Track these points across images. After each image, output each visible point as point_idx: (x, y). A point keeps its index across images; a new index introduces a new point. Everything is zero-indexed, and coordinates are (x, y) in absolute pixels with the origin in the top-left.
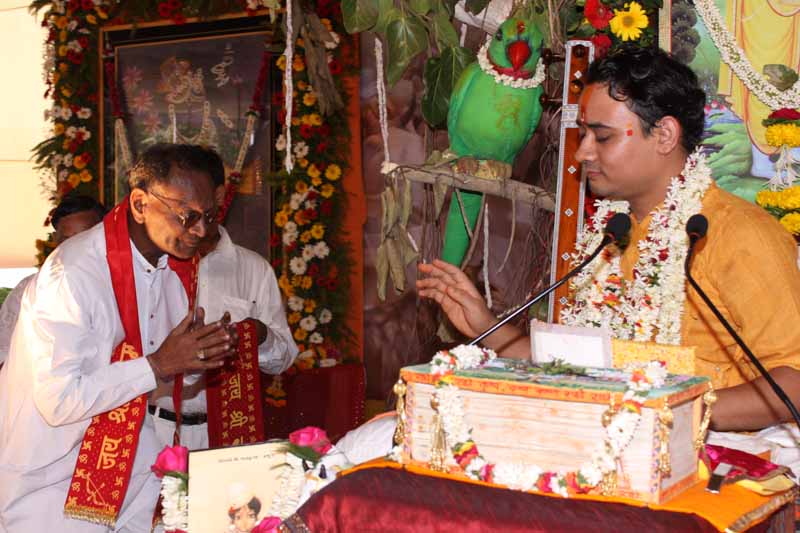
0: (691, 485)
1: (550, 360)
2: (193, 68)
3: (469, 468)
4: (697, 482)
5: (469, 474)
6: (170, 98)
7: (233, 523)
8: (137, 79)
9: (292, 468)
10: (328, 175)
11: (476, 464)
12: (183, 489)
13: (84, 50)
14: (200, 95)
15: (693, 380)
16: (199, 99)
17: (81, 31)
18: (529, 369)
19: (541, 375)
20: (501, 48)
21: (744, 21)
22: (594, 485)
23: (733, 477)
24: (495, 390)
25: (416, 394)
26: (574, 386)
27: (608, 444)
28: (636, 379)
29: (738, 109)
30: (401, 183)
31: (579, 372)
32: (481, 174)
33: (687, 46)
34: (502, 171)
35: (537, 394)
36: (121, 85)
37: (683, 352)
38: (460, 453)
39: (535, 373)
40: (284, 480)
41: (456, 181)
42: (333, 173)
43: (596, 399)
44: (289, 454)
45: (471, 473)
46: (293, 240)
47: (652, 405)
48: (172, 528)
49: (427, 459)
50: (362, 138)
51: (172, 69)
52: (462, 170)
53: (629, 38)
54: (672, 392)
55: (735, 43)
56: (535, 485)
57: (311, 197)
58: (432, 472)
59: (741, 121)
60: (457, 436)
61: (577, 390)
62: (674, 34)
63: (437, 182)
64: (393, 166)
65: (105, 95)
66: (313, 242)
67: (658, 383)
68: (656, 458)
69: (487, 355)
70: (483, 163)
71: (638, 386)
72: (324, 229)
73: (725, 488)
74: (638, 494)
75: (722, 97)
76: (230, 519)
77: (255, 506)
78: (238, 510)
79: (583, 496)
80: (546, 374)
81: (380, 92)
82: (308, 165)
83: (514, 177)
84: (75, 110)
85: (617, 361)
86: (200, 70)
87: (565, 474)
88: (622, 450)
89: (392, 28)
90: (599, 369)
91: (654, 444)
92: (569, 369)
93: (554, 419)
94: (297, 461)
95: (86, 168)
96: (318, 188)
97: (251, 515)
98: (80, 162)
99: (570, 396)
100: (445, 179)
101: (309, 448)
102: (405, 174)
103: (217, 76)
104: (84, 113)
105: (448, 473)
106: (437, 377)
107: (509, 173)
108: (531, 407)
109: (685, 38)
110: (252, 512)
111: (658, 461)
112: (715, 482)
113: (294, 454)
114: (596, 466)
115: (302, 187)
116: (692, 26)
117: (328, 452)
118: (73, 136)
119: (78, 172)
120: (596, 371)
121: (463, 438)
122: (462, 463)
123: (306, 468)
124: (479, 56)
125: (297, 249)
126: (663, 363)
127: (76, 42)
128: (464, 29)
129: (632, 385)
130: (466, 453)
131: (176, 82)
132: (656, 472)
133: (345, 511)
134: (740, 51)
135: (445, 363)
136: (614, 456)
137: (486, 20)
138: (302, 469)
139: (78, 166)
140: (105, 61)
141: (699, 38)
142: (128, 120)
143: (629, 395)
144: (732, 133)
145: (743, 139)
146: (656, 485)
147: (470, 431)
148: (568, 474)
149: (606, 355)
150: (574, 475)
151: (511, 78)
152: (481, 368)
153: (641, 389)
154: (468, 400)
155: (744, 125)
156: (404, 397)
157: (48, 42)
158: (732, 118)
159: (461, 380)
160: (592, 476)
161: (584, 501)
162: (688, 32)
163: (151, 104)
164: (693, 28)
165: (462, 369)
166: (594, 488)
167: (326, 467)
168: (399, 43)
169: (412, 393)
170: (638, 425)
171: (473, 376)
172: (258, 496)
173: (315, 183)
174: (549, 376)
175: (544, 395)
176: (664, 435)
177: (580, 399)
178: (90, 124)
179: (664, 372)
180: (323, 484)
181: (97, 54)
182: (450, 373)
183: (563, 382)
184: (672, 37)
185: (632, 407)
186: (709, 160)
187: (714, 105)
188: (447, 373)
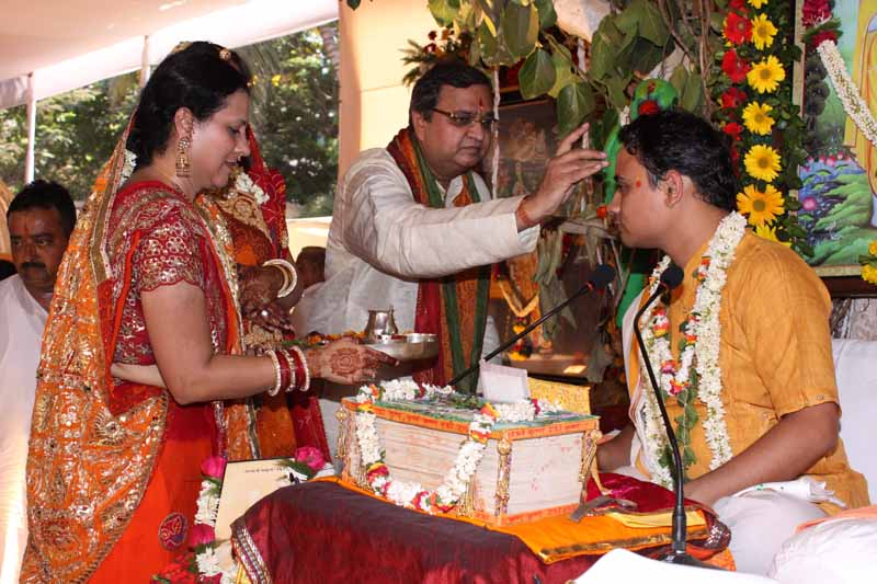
3: (374, 485)
5: (375, 491)
6: (517, 156)
11: (379, 481)
12: (216, 492)
14: (542, 152)
16: (541, 157)
21: (870, 71)
28: (483, 412)
29: (861, 160)
33: (818, 99)
37: (578, 393)
38: (370, 472)
43: (460, 430)
47: (497, 437)
48: (200, 523)
51: (520, 130)
53: (766, 91)
55: (856, 95)
56: (412, 502)
59: (865, 171)
62: (806, 87)
63: (587, 233)
68: (497, 485)
69: (422, 388)
75: (848, 148)
79: (446, 515)
86: (544, 130)
91: (498, 472)
99: (444, 426)
100: (596, 231)
106: (359, 405)
108: (422, 435)
109: (815, 91)
111: (498, 488)
114: (448, 488)
116: (823, 78)
121: (375, 459)
122: (370, 480)
129: (477, 418)
130: (373, 472)
135: (367, 394)
141: (829, 90)
143: (474, 426)
144: (855, 183)
145: (865, 190)
146: (499, 509)
147: (382, 453)
148: (432, 493)
150: (436, 495)
153: (484, 423)
155: (866, 176)
158: (856, 169)
162: (819, 85)
163: (502, 163)
164: (824, 81)
165: (388, 401)
166: (452, 508)
170: (482, 454)
177: (450, 429)
182: (368, 402)
184: (805, 90)
185: (476, 437)
186: (833, 211)
187: (840, 157)
188: (365, 403)
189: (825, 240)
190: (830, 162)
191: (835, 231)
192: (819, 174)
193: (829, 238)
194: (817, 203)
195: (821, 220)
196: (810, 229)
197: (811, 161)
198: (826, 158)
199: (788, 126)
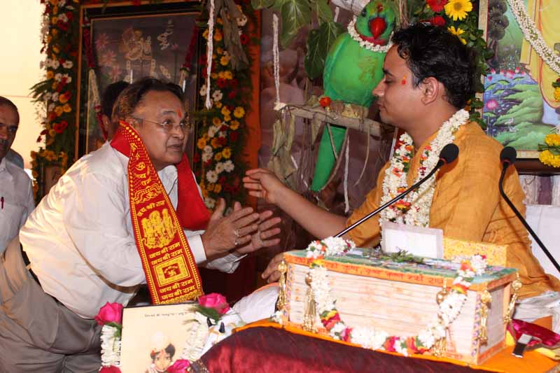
0: (500, 350)
1: (397, 251)
2: (145, 36)
3: (333, 330)
4: (504, 348)
5: (333, 335)
6: (128, 56)
7: (153, 362)
8: (106, 43)
9: (200, 324)
10: (236, 114)
11: (338, 328)
12: (117, 336)
13: (70, 20)
14: (149, 55)
15: (505, 270)
16: (147, 58)
17: (68, 7)
18: (380, 257)
19: (390, 262)
20: (365, 22)
21: (541, 10)
22: (428, 348)
23: (532, 345)
24: (354, 272)
25: (295, 273)
26: (416, 272)
27: (440, 317)
28: (464, 268)
30: (289, 117)
31: (419, 261)
32: (346, 113)
33: (499, 27)
34: (362, 112)
35: (387, 277)
36: (94, 45)
37: (497, 249)
38: (327, 319)
39: (385, 260)
40: (193, 333)
41: (328, 118)
42: (239, 113)
43: (431, 283)
44: (198, 313)
45: (334, 334)
46: (210, 158)
47: (475, 289)
48: (108, 365)
49: (301, 322)
50: (261, 90)
51: (131, 36)
52: (332, 110)
53: (458, 19)
54: (491, 279)
55: (535, 26)
56: (383, 346)
57: (223, 129)
58: (304, 332)
59: (536, 83)
60: (325, 305)
61: (418, 274)
62: (489, 18)
63: (314, 118)
64: (283, 105)
65: (83, 53)
66: (223, 160)
67: (480, 272)
68: (476, 329)
69: (349, 245)
70: (348, 106)
71: (466, 273)
72: (231, 152)
73: (526, 353)
74: (462, 356)
75: (523, 65)
76: (151, 360)
77: (170, 350)
78: (158, 353)
79: (419, 356)
80: (394, 261)
81: (275, 54)
82: (222, 107)
83: (369, 117)
84: (62, 62)
85: (447, 254)
86: (149, 38)
87: (406, 338)
88: (451, 323)
89: (286, 7)
90: (434, 259)
91: (476, 318)
92: (411, 258)
93: (399, 296)
94: (203, 319)
95: (68, 103)
96: (229, 123)
97: (167, 358)
98: (63, 98)
99: (413, 278)
100: (320, 116)
101: (213, 309)
102: (291, 111)
103: (161, 42)
104: (68, 64)
105: (316, 333)
106: (311, 260)
107: (366, 113)
108: (382, 286)
109: (498, 21)
110: (169, 355)
111: (477, 331)
112: (519, 349)
113: (201, 313)
114: (431, 333)
115: (217, 122)
117: (227, 313)
118: (60, 80)
119: (62, 105)
120: (430, 260)
121: (329, 307)
122: (327, 326)
123: (210, 324)
124: (348, 28)
125: (212, 165)
126: (484, 257)
127: (64, 14)
128: (337, 10)
129: (461, 273)
130: (331, 319)
131: (132, 45)
132: (477, 340)
133: (237, 359)
134: (538, 33)
135: (318, 250)
136: (445, 327)
137: (354, 4)
138: (207, 324)
139: (62, 101)
140: (84, 28)
141: (508, 22)
142: (98, 70)
143: (458, 280)
144: (528, 91)
145: (535, 96)
146: (476, 350)
147: (334, 302)
148: (408, 338)
149: (439, 248)
150: (413, 339)
151: (372, 44)
152: (345, 254)
153: (467, 276)
154: (334, 278)
155: (538, 86)
156: (285, 274)
157: (45, 14)
158: (530, 81)
159: (329, 263)
160: (427, 340)
161: (421, 360)
162: (501, 18)
163: (114, 60)
164: (504, 14)
165: (331, 255)
166: (428, 350)
167: (225, 325)
168: (290, 18)
169: (292, 272)
170: (464, 304)
171: (338, 260)
172: (173, 344)
173: (227, 119)
174: (396, 263)
175: (392, 277)
176: (483, 312)
177: (420, 282)
178: (72, 72)
179: (485, 263)
180: (222, 337)
181: (78, 24)
182: (322, 257)
183: (407, 268)
184: (488, 20)
185: (460, 289)
186: (511, 110)
187: (517, 71)
188: (319, 258)
189: (505, 132)
190: (509, 75)
191: (513, 125)
192: (500, 83)
193: (508, 130)
194: (498, 104)
195: (501, 117)
196: (493, 123)
197: (494, 73)
198: (506, 71)
199: (475, 45)
